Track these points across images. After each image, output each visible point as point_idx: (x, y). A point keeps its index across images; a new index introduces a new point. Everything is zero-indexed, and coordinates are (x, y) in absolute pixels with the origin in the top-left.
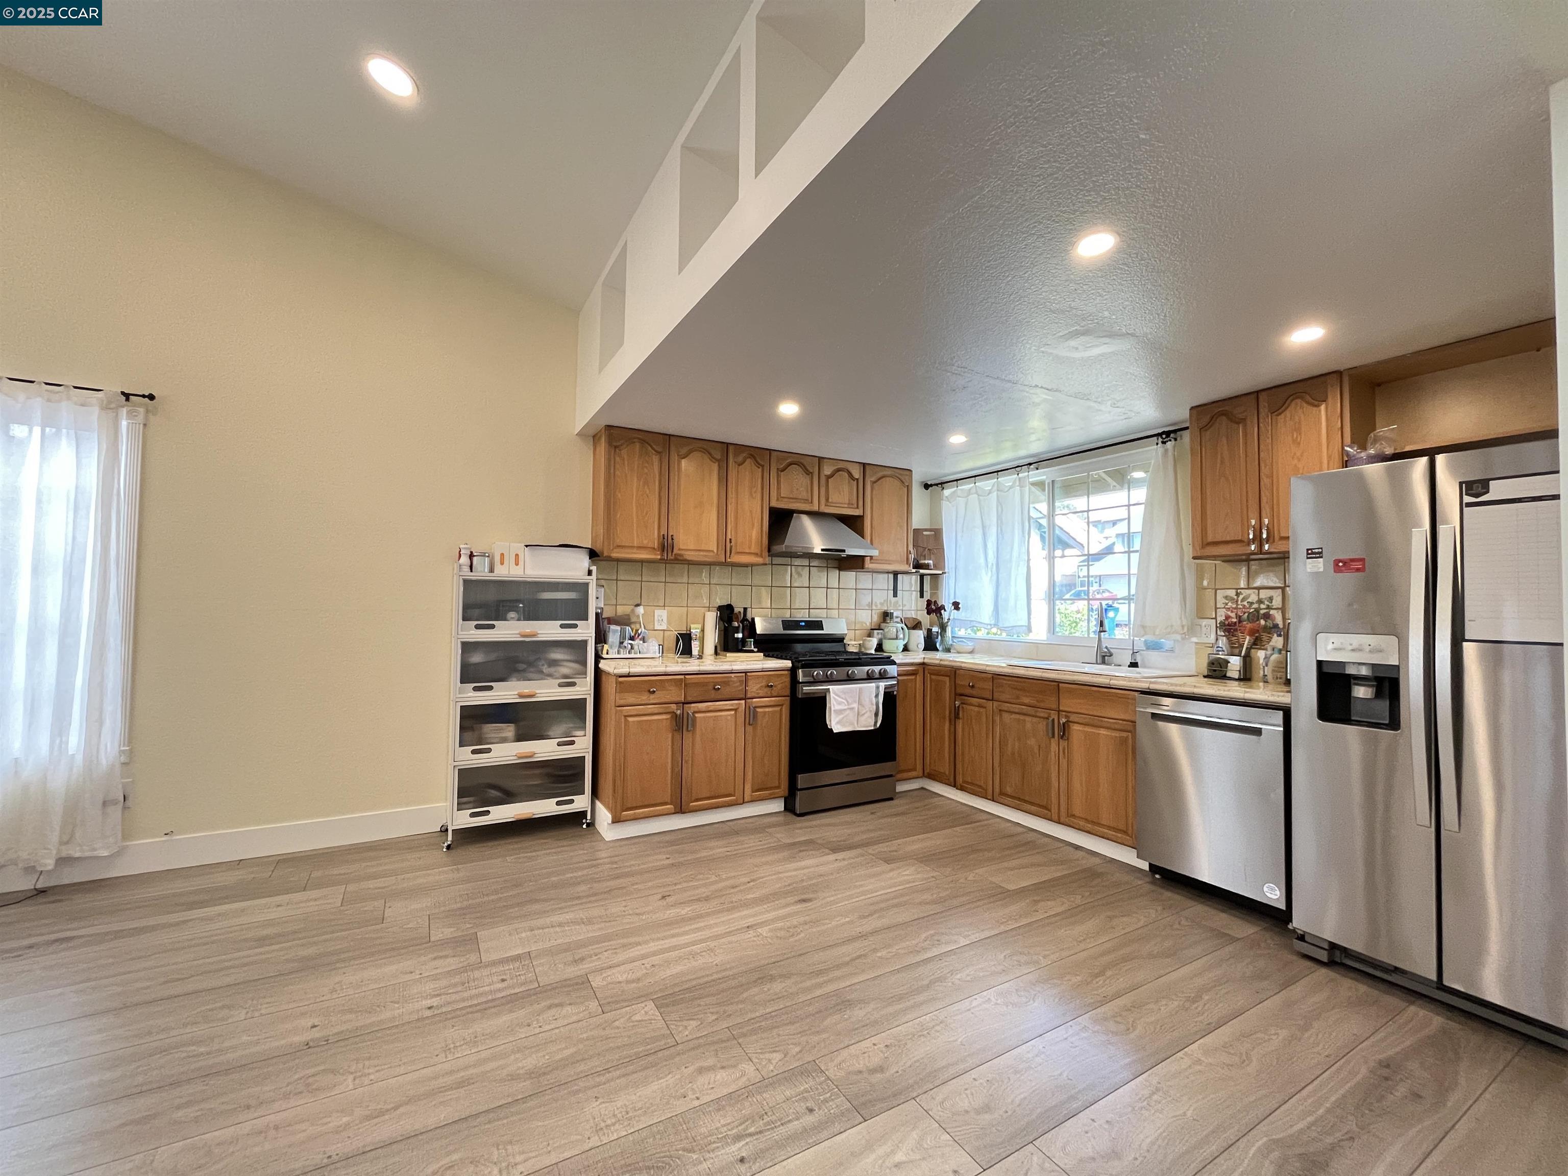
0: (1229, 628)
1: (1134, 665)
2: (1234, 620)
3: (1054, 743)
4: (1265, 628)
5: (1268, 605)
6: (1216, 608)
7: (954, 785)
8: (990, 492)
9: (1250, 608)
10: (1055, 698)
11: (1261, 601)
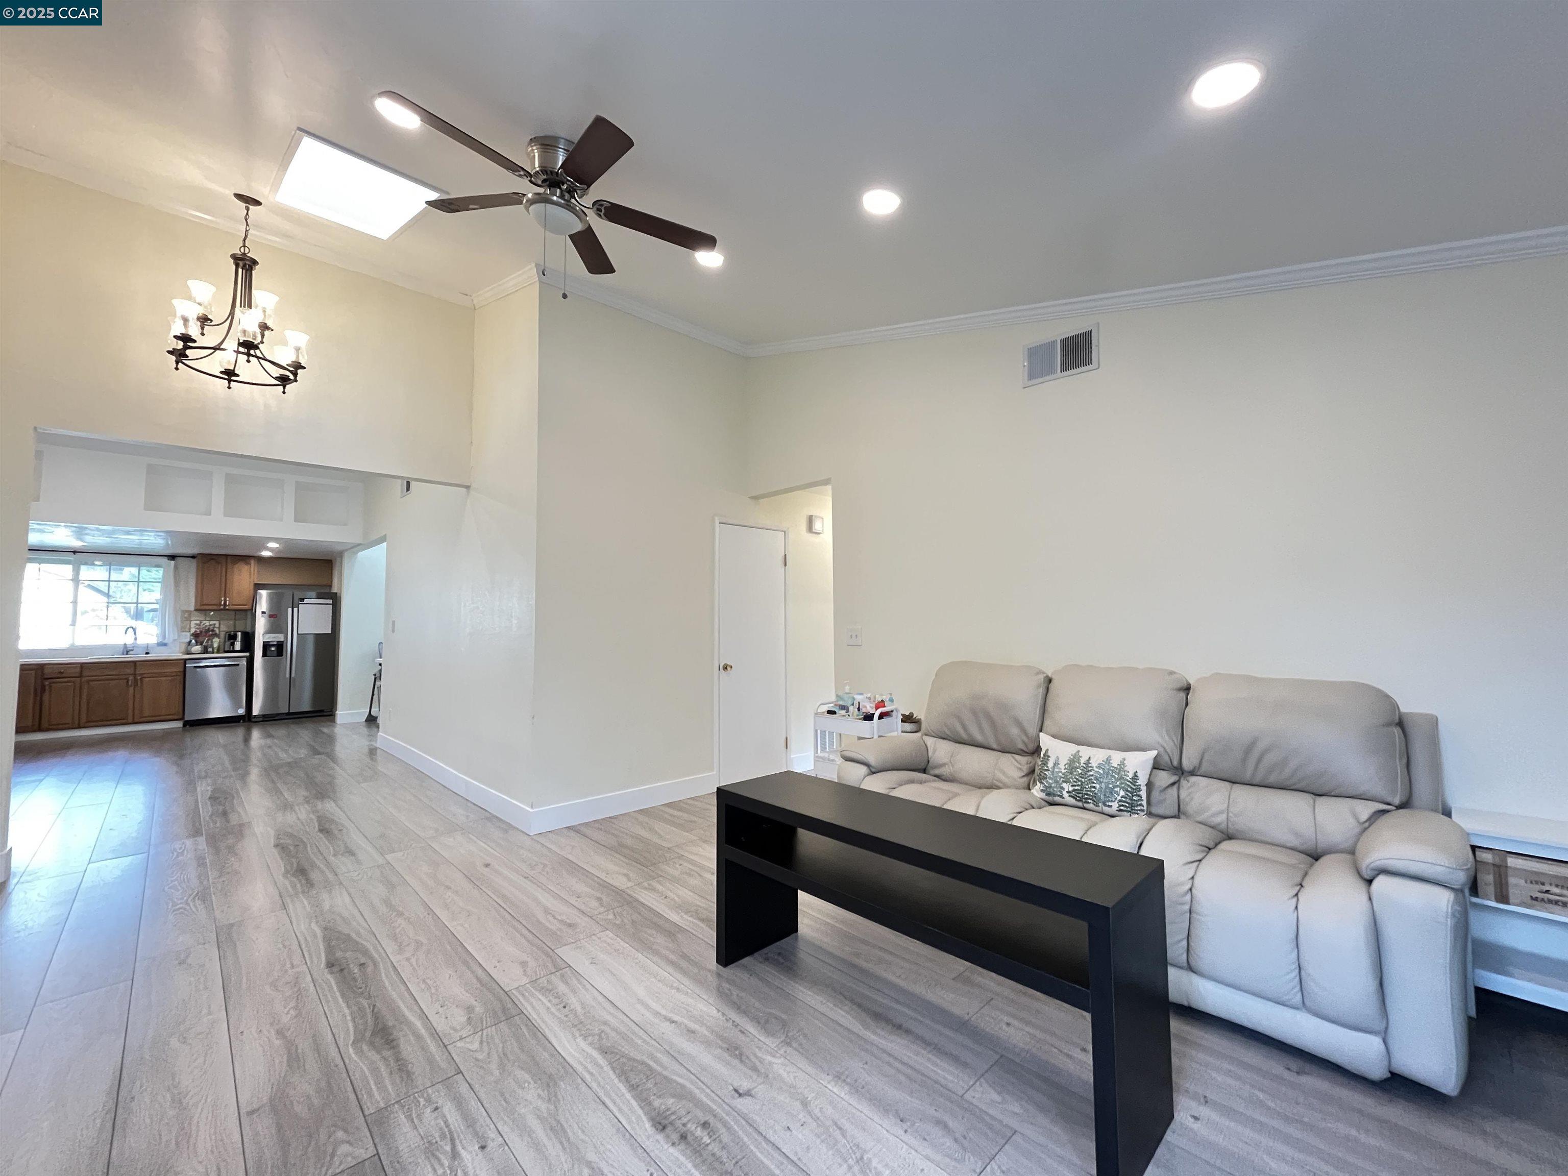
1: (147, 653)
2: (198, 632)
3: (131, 689)
4: (212, 635)
5: (214, 627)
6: (190, 628)
7: (39, 730)
9: (206, 628)
10: (132, 669)
11: (210, 625)
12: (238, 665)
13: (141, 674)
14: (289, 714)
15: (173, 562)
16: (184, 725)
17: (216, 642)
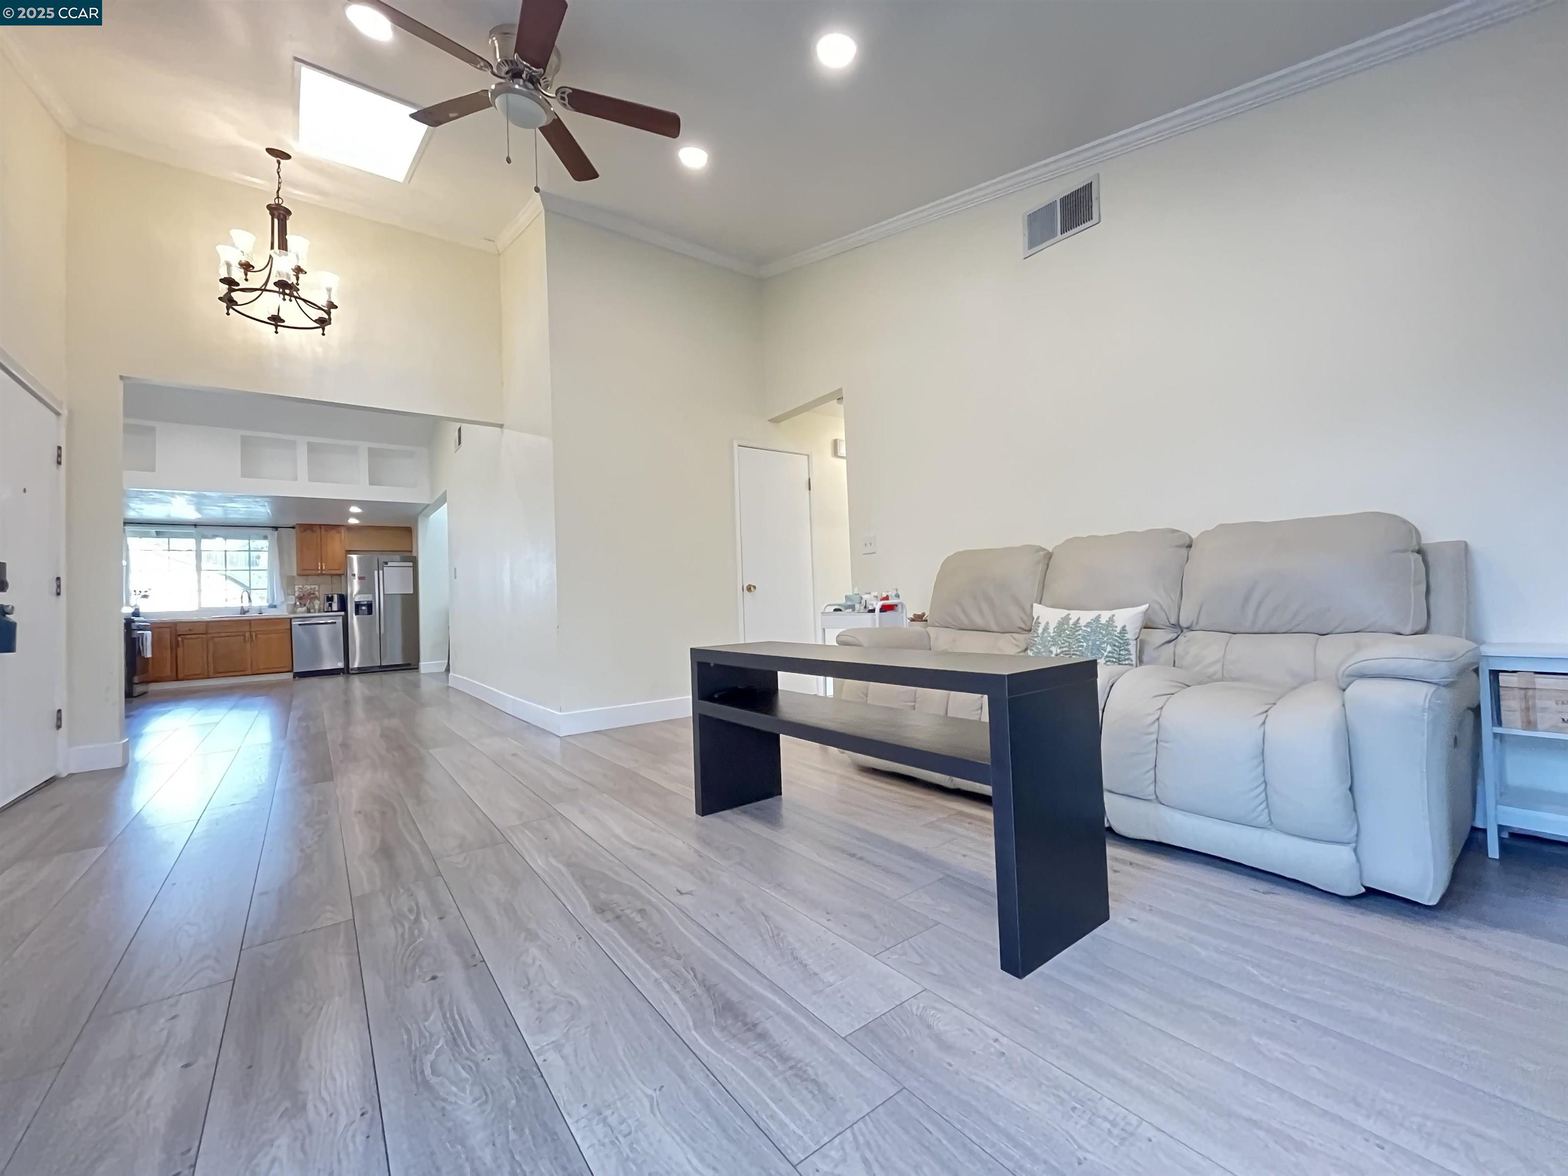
0: (300, 598)
2: (302, 595)
3: (248, 646)
4: (312, 598)
5: (314, 590)
6: (295, 592)
7: (177, 679)
9: (307, 591)
10: (248, 627)
11: (311, 589)
12: (335, 623)
13: (254, 631)
14: (381, 667)
15: (276, 533)
16: (294, 677)
17: (317, 604)
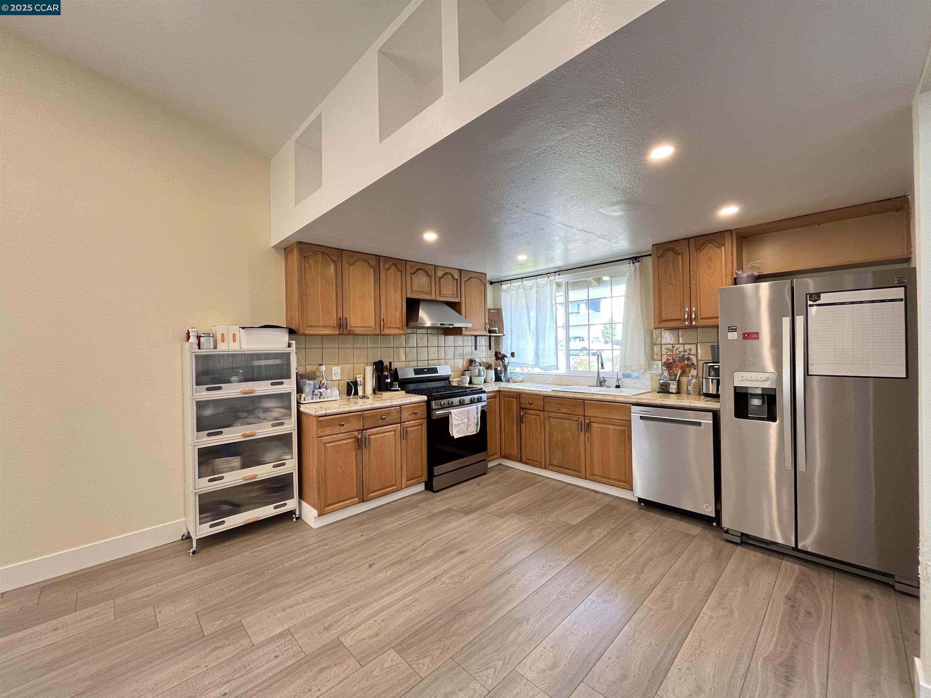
0: (669, 366)
1: (618, 387)
2: (671, 361)
3: (582, 434)
4: (688, 365)
5: (689, 353)
6: (662, 355)
7: (521, 461)
8: (531, 287)
9: (679, 354)
10: (582, 410)
11: (685, 351)
12: (699, 424)
13: (588, 417)
14: (795, 550)
17: (694, 377)
